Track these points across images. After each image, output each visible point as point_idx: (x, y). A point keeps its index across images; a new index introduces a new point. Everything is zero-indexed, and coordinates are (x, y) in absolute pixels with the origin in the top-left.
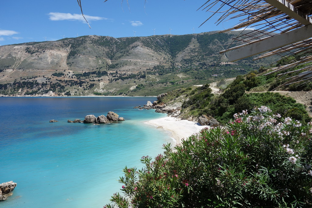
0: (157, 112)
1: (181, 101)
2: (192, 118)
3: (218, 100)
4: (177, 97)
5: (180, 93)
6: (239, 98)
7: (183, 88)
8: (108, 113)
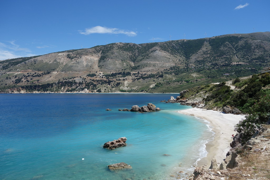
0: (182, 105)
1: (201, 97)
2: (217, 108)
4: (197, 93)
5: (200, 89)
6: (257, 92)
7: (202, 86)
8: (148, 104)
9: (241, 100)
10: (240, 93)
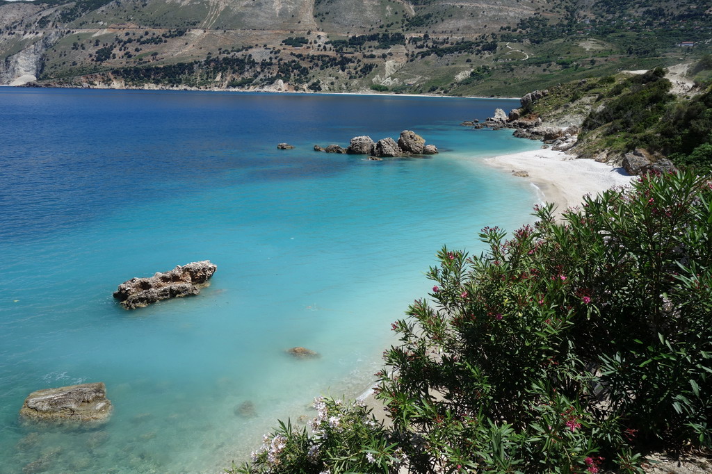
0: (518, 136)
1: (581, 112)
2: (608, 155)
3: (686, 111)
4: (573, 101)
5: (583, 90)
7: (592, 79)
8: (402, 134)
9: (687, 131)
10: (691, 107)
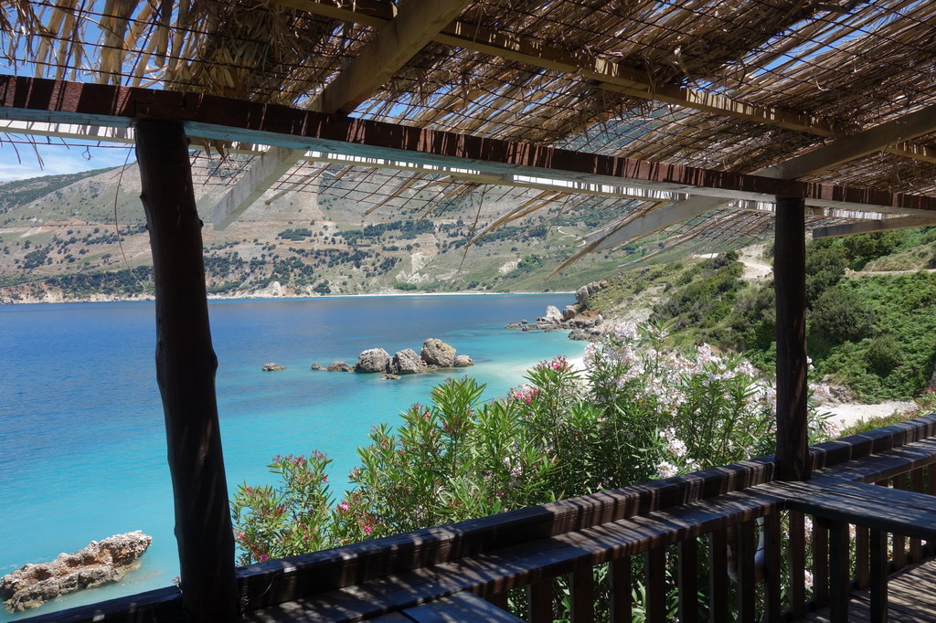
0: (574, 339)
1: (648, 306)
3: (756, 299)
4: (637, 292)
5: (647, 279)
6: (823, 291)
7: (656, 266)
8: (425, 344)
